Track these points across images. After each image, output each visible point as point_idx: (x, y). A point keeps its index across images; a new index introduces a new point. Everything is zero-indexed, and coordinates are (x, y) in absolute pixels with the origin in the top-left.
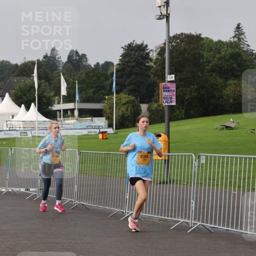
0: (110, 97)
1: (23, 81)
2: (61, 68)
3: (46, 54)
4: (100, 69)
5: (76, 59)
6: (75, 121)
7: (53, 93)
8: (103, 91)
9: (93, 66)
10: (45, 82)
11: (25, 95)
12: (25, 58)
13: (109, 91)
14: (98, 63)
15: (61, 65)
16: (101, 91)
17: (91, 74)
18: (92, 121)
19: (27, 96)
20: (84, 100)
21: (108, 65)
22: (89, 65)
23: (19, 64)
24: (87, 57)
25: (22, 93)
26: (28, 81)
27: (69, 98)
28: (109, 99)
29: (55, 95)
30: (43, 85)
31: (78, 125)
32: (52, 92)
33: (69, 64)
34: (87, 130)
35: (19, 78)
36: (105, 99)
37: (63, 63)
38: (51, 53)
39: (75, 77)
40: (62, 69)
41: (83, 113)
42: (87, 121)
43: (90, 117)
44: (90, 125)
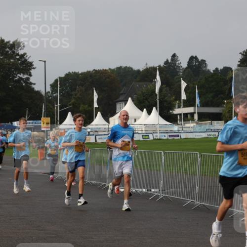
0: (229, 101)
1: (145, 87)
2: (181, 74)
3: (167, 60)
4: (219, 74)
5: (196, 65)
6: (195, 124)
7: (173, 98)
8: (222, 95)
9: (212, 72)
10: (167, 86)
11: (146, 99)
12: (147, 64)
13: (228, 95)
14: (217, 69)
15: (181, 71)
16: (219, 96)
17: (210, 79)
18: (211, 124)
19: (149, 100)
20: (203, 105)
21: (227, 70)
22: (209, 71)
23: (141, 70)
24: (206, 62)
25: (145, 98)
26: (150, 86)
27: (189, 103)
28: (227, 103)
29: (176, 100)
30: (164, 90)
31: (198, 128)
32: (172, 96)
33: (189, 69)
34: (206, 133)
35: (141, 83)
36: (224, 103)
37: (183, 68)
38: (172, 60)
39: (195, 82)
40: (182, 74)
41: (203, 117)
42: (207, 124)
43: (209, 120)
44: (209, 128)
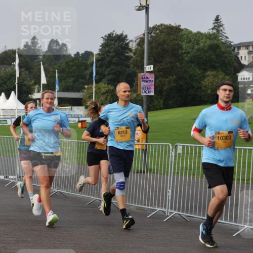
0: (90, 86)
2: (41, 57)
4: (80, 59)
7: (33, 82)
8: (83, 80)
9: (73, 56)
10: (26, 70)
11: (5, 83)
12: (5, 47)
13: (89, 80)
14: (78, 53)
15: (41, 54)
17: (71, 63)
18: (71, 110)
19: (8, 84)
20: (63, 89)
21: (88, 54)
22: (70, 55)
25: (3, 81)
26: (8, 69)
27: (50, 87)
28: (88, 88)
29: (35, 84)
30: (23, 73)
32: (31, 80)
36: (85, 88)
37: (43, 52)
39: (55, 66)
40: (43, 58)
41: (63, 102)
42: (67, 110)
43: (70, 106)
44: (69, 113)
